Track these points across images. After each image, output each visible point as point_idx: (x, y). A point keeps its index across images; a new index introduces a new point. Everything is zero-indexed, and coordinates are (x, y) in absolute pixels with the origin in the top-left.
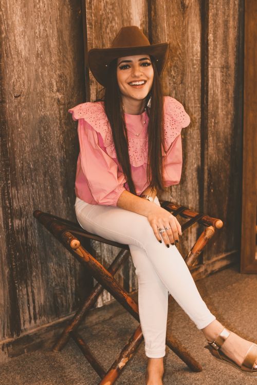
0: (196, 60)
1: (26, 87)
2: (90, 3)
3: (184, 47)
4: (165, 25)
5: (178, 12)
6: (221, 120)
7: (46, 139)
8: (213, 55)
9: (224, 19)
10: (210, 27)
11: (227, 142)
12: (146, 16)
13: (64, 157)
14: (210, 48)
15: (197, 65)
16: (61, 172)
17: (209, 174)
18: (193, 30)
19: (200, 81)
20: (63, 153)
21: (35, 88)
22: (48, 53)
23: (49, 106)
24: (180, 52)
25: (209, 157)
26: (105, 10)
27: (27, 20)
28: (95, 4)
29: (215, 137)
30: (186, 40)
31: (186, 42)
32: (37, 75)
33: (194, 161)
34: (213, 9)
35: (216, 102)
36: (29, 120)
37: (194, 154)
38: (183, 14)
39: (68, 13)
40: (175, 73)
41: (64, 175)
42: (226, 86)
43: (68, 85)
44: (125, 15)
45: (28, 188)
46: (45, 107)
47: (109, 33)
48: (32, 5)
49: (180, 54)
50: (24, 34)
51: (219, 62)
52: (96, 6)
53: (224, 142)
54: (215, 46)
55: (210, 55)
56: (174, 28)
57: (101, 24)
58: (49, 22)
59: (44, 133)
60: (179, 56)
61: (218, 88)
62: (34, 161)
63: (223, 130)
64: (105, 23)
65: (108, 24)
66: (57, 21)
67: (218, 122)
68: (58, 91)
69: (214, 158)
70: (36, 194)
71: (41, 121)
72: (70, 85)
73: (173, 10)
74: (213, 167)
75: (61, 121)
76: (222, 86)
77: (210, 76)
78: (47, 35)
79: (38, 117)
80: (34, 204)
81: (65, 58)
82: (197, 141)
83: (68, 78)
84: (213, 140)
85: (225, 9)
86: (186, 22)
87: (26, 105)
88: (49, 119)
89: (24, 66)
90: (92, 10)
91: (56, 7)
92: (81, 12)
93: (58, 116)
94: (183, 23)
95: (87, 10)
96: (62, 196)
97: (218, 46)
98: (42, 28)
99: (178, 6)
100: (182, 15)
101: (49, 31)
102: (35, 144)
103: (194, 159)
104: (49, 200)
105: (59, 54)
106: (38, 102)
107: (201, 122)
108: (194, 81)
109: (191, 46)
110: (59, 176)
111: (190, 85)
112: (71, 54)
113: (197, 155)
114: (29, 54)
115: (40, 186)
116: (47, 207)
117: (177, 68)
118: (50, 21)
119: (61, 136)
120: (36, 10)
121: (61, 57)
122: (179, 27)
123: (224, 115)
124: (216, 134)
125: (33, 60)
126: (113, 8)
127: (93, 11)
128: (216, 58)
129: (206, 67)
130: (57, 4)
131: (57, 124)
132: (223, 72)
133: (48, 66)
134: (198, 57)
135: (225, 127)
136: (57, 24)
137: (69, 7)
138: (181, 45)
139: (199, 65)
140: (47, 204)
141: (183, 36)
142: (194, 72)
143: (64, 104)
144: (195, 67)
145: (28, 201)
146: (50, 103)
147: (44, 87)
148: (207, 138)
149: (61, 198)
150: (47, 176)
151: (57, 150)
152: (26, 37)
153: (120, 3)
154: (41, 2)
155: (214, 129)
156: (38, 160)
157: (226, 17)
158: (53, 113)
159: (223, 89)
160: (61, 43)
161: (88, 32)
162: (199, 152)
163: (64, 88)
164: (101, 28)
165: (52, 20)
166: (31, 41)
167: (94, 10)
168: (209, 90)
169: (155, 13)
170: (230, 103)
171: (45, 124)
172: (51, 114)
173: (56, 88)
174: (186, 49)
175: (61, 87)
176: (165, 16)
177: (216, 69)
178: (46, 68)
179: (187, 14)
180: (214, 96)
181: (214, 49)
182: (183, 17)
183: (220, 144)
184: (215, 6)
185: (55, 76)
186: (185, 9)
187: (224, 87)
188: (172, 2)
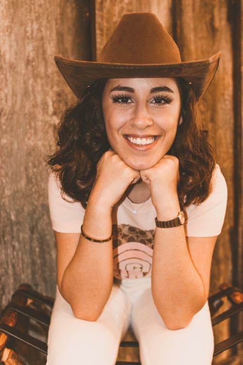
1: (10, 104)
5: (207, 34)
7: (36, 179)
15: (229, 101)
19: (232, 121)
21: (22, 107)
22: (43, 61)
27: (15, 13)
28: (107, 8)
32: (26, 89)
36: (12, 150)
38: (213, 38)
39: (72, 12)
45: (6, 249)
46: (36, 134)
50: (9, 30)
52: (109, 10)
58: (46, 21)
59: (33, 171)
62: (16, 210)
66: (56, 20)
70: (18, 258)
71: (30, 153)
79: (25, 148)
80: (15, 274)
87: (9, 129)
89: (8, 74)
90: (103, 12)
92: (90, 14)
94: (212, 48)
95: (97, 12)
98: (35, 26)
99: (207, 27)
101: (46, 33)
102: (19, 185)
104: (37, 267)
106: (26, 125)
108: (225, 120)
109: (222, 77)
114: (16, 59)
115: (25, 247)
116: (34, 278)
117: (207, 102)
118: (47, 18)
125: (21, 67)
133: (41, 78)
136: (56, 24)
137: (74, 5)
140: (34, 273)
145: (5, 268)
147: (35, 106)
150: (35, 232)
152: (13, 35)
156: (23, 209)
158: (46, 143)
166: (20, 42)
167: (106, 14)
171: (34, 158)
172: (43, 145)
173: (52, 109)
174: (216, 80)
175: (59, 109)
176: (192, 36)
178: (39, 80)
179: (217, 39)
182: (213, 42)
185: (51, 93)
186: (215, 32)
188: (200, 22)
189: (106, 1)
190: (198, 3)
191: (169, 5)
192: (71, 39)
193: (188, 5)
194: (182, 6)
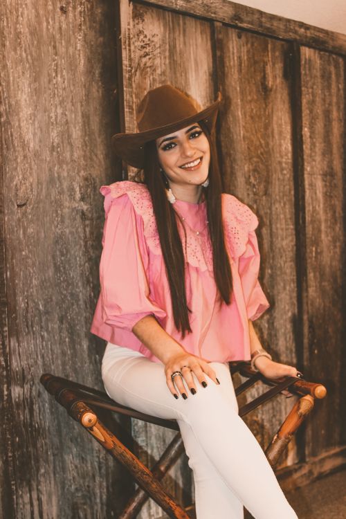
0: (286, 163)
1: (35, 193)
2: (130, 79)
3: (267, 144)
4: (240, 113)
5: (257, 96)
6: (325, 249)
7: (64, 268)
8: (311, 156)
9: (323, 107)
10: (304, 119)
11: (335, 281)
13: (90, 295)
14: (306, 148)
15: (288, 170)
16: (85, 317)
17: (310, 327)
18: (280, 122)
19: (293, 192)
20: (88, 289)
21: (48, 194)
22: (69, 146)
23: (69, 221)
24: (262, 150)
25: (309, 302)
27: (38, 99)
28: (137, 81)
29: (318, 274)
30: (271, 135)
31: (271, 138)
32: (51, 176)
33: (287, 308)
34: (308, 94)
36: (38, 239)
37: (288, 297)
38: (265, 99)
39: (98, 91)
40: (255, 180)
42: (331, 201)
43: (97, 192)
45: (35, 339)
46: (63, 222)
48: (46, 80)
49: (262, 154)
50: (33, 118)
51: (319, 166)
52: (139, 83)
53: (331, 280)
54: (313, 144)
55: (305, 157)
56: (252, 117)
58: (70, 104)
59: (61, 260)
60: (261, 156)
61: (319, 202)
62: (44, 300)
63: (329, 263)
66: (81, 102)
67: (321, 252)
69: (317, 304)
70: (47, 349)
71: (57, 242)
73: (250, 94)
74: (317, 317)
75: (86, 242)
76: (326, 201)
77: (307, 186)
78: (67, 120)
79: (52, 236)
80: (44, 364)
81: (93, 154)
82: (292, 277)
83: (98, 182)
84: (315, 276)
85: (325, 95)
86: (270, 110)
87: (35, 218)
88: (69, 239)
89: (33, 163)
90: (132, 88)
91: (80, 84)
92: (117, 92)
93: (82, 235)
94: (265, 111)
95: (125, 89)
96: (87, 353)
97: (317, 145)
98: (59, 111)
99: (257, 88)
100: (263, 101)
101: (71, 117)
102: (47, 275)
103: (288, 304)
104: (67, 358)
105: (84, 148)
106: (53, 213)
107: (297, 251)
108: (283, 192)
109: (278, 144)
110: (83, 323)
111: (278, 197)
112: (102, 148)
113: (291, 298)
114: (40, 147)
115: (54, 337)
116: (64, 369)
117: (259, 173)
118: (72, 102)
119: (87, 264)
120: (51, 87)
121: (87, 151)
122: (260, 117)
123: (330, 241)
124: (320, 270)
125: (46, 155)
127: (134, 90)
128: (314, 160)
129: (300, 174)
130: (83, 79)
131: (81, 247)
132: (325, 181)
133: (67, 164)
134: (288, 159)
135: (332, 259)
136: (82, 106)
137: (100, 84)
138: (263, 142)
139: (290, 170)
140: (64, 364)
141: (266, 129)
142: (284, 180)
143: (91, 219)
144: (285, 172)
145: (34, 359)
146: (70, 217)
147: (61, 193)
148: (305, 274)
149: (85, 355)
150: (64, 322)
151: (80, 284)
152: (36, 123)
154: (59, 76)
155: (316, 261)
156: (51, 298)
157: (327, 106)
158: (74, 230)
159: (326, 205)
160: (88, 133)
161: (127, 119)
162: (295, 295)
163: (92, 196)
165: (74, 101)
166: (44, 129)
167: (136, 89)
168: (306, 205)
170: (338, 225)
171: (62, 246)
172: (71, 233)
173: (79, 195)
174: (270, 147)
175: (87, 194)
176: (239, 100)
177: (315, 176)
178: (64, 166)
179: (270, 100)
180: (315, 215)
181: (311, 149)
182: (266, 103)
183: (325, 284)
184: (310, 90)
185: (78, 178)
186: (268, 93)
187: (329, 202)
188: (249, 83)
189: (136, 75)
190: (246, 62)
191: (209, 69)
192: (98, 120)
193: (234, 66)
194: (226, 69)
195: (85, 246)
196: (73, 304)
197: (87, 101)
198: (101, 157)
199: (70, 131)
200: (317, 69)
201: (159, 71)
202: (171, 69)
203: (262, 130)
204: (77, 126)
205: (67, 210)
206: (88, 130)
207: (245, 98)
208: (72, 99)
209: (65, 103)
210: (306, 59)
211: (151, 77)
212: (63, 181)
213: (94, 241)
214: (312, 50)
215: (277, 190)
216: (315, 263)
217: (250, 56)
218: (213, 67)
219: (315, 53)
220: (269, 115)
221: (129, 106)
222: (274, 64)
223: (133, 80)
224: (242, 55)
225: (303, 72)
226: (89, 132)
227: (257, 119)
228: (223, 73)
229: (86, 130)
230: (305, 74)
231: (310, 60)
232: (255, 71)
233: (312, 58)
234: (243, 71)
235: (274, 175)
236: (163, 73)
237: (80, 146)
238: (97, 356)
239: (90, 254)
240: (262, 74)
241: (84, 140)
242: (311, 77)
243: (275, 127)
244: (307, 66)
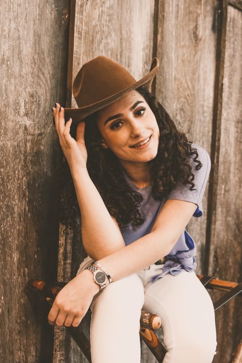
0: (208, 107)
2: (82, 6)
3: (194, 87)
4: (173, 55)
6: (232, 188)
8: (227, 104)
11: (238, 217)
12: (150, 39)
13: (25, 209)
15: (208, 113)
16: (18, 230)
17: (215, 256)
18: (206, 69)
19: (210, 134)
20: (24, 203)
22: (18, 61)
24: (189, 93)
25: (216, 234)
26: (100, 20)
29: (224, 209)
30: (197, 80)
31: (197, 82)
34: (231, 48)
35: (228, 164)
37: (199, 228)
38: (195, 47)
39: (51, 14)
40: (181, 118)
41: (23, 235)
42: (240, 146)
43: (41, 109)
44: (124, 32)
46: (5, 134)
47: (102, 51)
49: (188, 95)
51: (234, 114)
53: (235, 216)
54: (231, 94)
55: (223, 104)
56: (183, 61)
57: (93, 37)
58: (24, 20)
60: (188, 97)
61: (231, 146)
63: (234, 200)
64: (98, 37)
65: (102, 39)
67: (229, 190)
68: (26, 114)
69: (221, 237)
72: (44, 109)
73: (183, 40)
74: (220, 248)
75: (26, 157)
76: (236, 145)
77: (222, 130)
78: (19, 36)
81: (40, 72)
83: (42, 100)
84: (222, 211)
86: (199, 58)
88: (10, 152)
90: (83, 15)
91: (35, 3)
92: (69, 16)
93: (23, 149)
94: (194, 57)
95: (76, 15)
96: (16, 265)
97: (234, 94)
99: (190, 36)
100: (193, 48)
101: (23, 33)
103: (198, 234)
105: (33, 65)
108: (203, 133)
109: (202, 88)
110: (16, 236)
111: (198, 137)
112: (49, 68)
113: (201, 229)
117: (184, 112)
119: (24, 178)
121: (36, 69)
122: (189, 62)
124: (227, 206)
126: (110, 21)
127: (84, 18)
128: (230, 108)
129: (218, 118)
131: (20, 161)
132: (237, 128)
134: (209, 103)
135: (237, 197)
137: (54, 6)
138: (190, 85)
139: (210, 113)
141: (194, 73)
142: (204, 122)
143: (33, 135)
146: (13, 130)
147: (7, 106)
148: (215, 209)
149: (15, 268)
151: (16, 197)
153: (120, 17)
155: (224, 197)
159: (236, 149)
160: (37, 51)
161: (76, 43)
162: (204, 226)
163: (36, 113)
164: (92, 41)
165: (28, 18)
167: (86, 17)
168: (221, 147)
169: (162, 38)
173: (24, 110)
174: (196, 90)
175: (31, 110)
176: (174, 44)
177: (230, 122)
178: (12, 80)
179: (200, 47)
180: (226, 156)
181: (228, 98)
182: (195, 50)
183: (229, 219)
184: (232, 46)
185: (24, 93)
186: (198, 42)
187: (238, 147)
188: (183, 29)
189: (87, 4)
190: (182, 11)
191: (151, 11)
192: (48, 40)
193: (172, 12)
194: (165, 13)
195: (25, 160)
196: (7, 216)
197: (40, 20)
198: (48, 76)
199: (21, 46)
200: (239, 28)
201: (107, 5)
202: (118, 4)
203: (190, 74)
204: (28, 42)
205: (11, 122)
206: (38, 49)
207: (179, 43)
208: (26, 16)
209: (19, 19)
210: (231, 18)
211: (101, 9)
212: (10, 94)
213: (33, 156)
214: (236, 11)
215: (198, 130)
216: (223, 199)
217: (186, 6)
218: (155, 9)
219: (238, 14)
220: (197, 62)
221: (79, 32)
222: (205, 17)
223: (84, 8)
224: (180, 3)
225: (228, 29)
226: (39, 50)
227: (187, 64)
228: (163, 16)
229: (35, 47)
230: (229, 31)
231: (234, 19)
232: (189, 20)
233: (236, 18)
234: (179, 18)
235: (197, 117)
236: (111, 7)
237: (29, 63)
238: (26, 269)
239: (28, 169)
240: (195, 24)
241: (33, 57)
242: (234, 34)
243: (201, 73)
244: (231, 24)
